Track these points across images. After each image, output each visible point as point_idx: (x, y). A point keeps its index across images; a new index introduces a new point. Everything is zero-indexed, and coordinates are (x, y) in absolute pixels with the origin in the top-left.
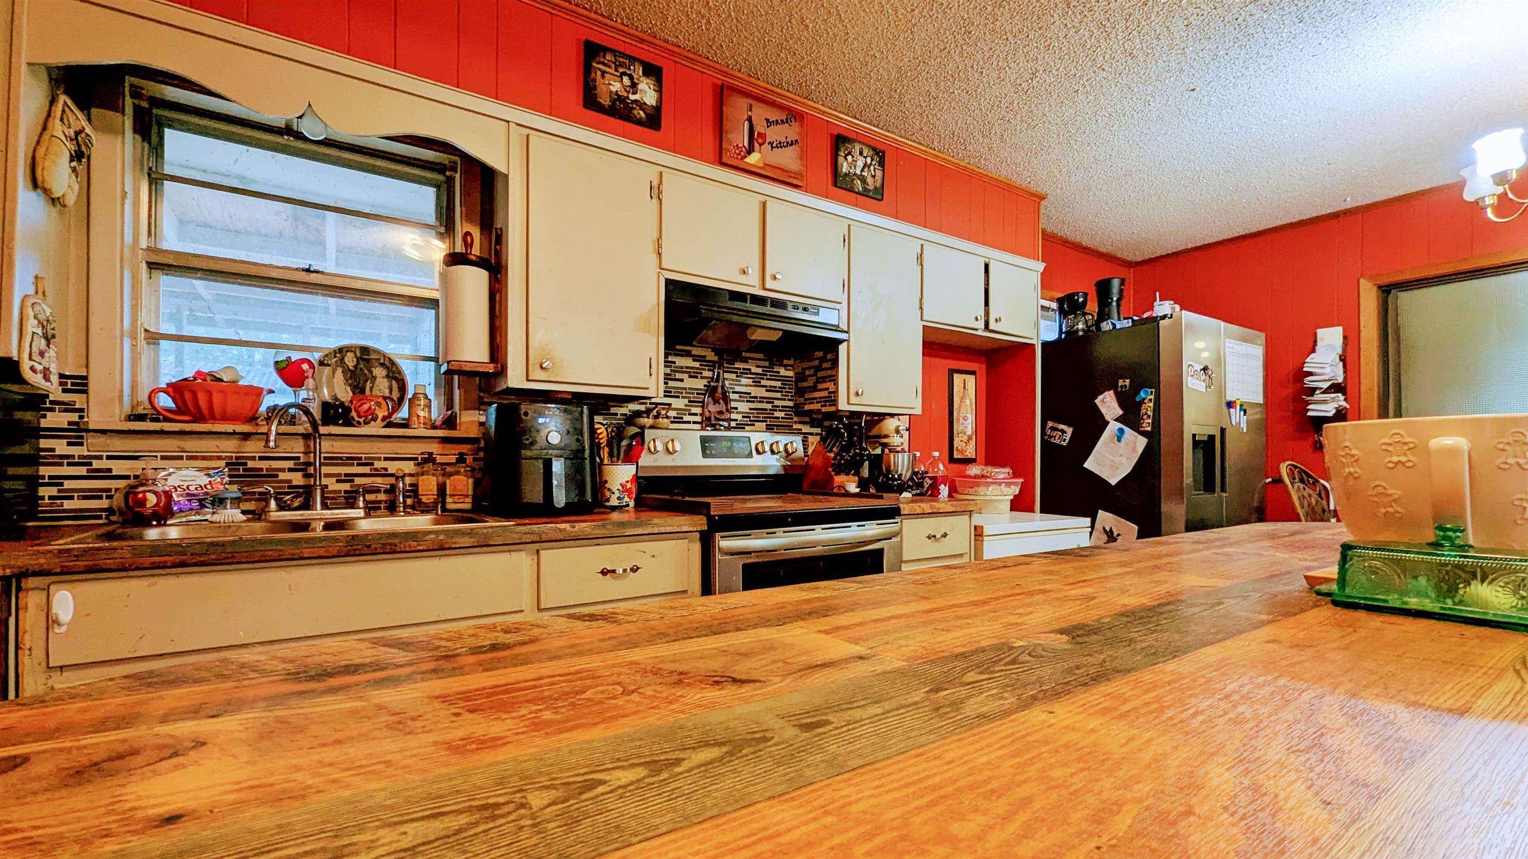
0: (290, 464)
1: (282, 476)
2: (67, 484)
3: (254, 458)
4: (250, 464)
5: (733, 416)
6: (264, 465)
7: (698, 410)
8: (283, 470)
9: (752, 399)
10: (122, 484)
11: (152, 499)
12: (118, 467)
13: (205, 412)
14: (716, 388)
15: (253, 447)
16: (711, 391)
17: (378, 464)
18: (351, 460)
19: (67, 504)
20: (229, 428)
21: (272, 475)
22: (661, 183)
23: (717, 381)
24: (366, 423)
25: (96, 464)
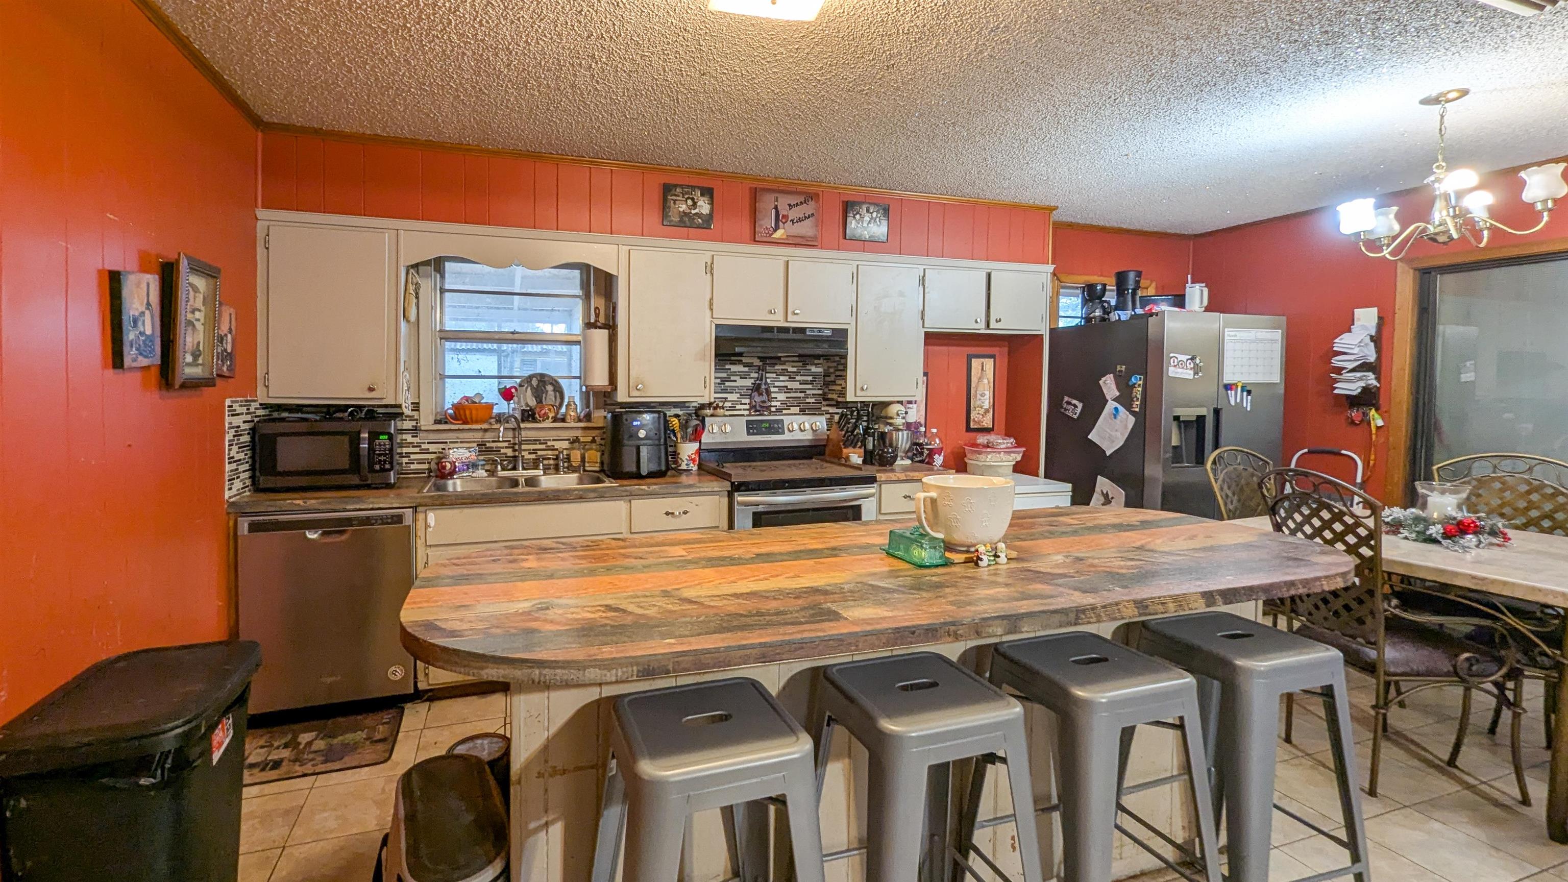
0: (506, 444)
1: (503, 451)
2: (412, 457)
3: (489, 442)
4: (488, 445)
5: (773, 404)
6: (494, 445)
7: (747, 401)
8: (503, 448)
9: (788, 390)
10: (433, 456)
11: (448, 466)
12: (432, 448)
13: (469, 419)
14: (760, 385)
15: (489, 436)
16: (756, 388)
17: (549, 443)
18: (535, 441)
19: (412, 466)
20: (478, 426)
21: (498, 450)
22: (712, 263)
23: (761, 380)
24: (544, 420)
25: (423, 446)
